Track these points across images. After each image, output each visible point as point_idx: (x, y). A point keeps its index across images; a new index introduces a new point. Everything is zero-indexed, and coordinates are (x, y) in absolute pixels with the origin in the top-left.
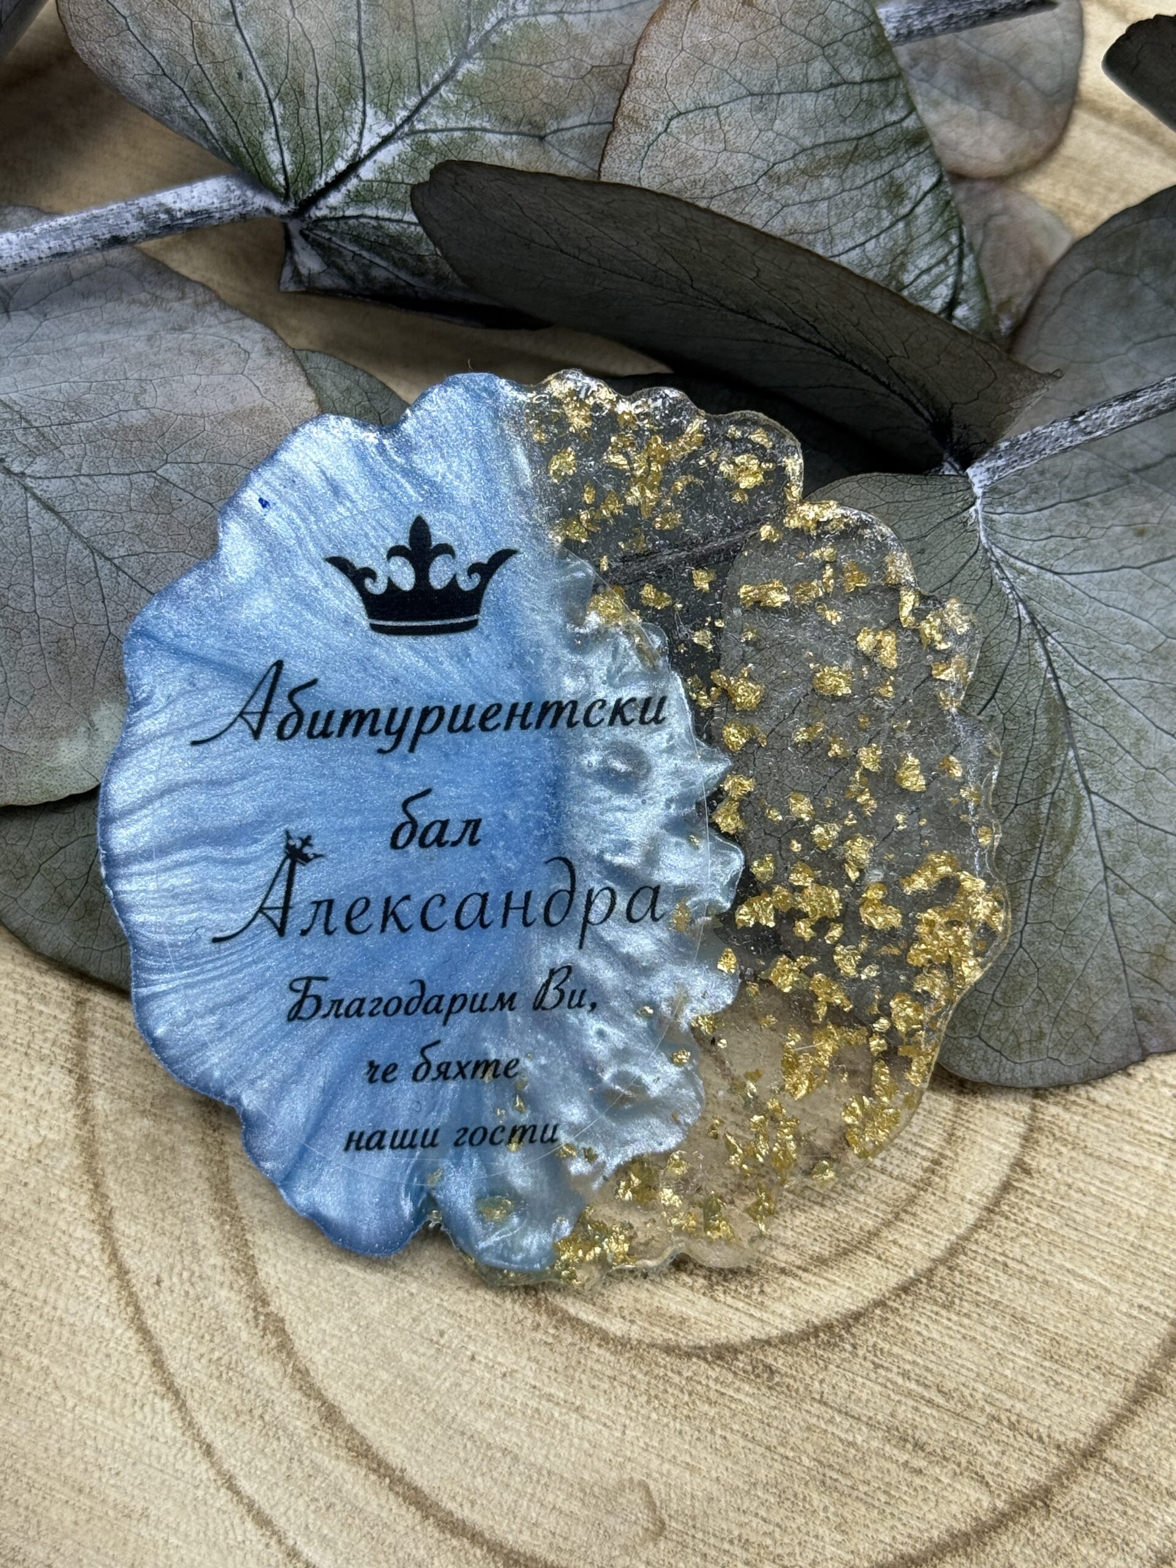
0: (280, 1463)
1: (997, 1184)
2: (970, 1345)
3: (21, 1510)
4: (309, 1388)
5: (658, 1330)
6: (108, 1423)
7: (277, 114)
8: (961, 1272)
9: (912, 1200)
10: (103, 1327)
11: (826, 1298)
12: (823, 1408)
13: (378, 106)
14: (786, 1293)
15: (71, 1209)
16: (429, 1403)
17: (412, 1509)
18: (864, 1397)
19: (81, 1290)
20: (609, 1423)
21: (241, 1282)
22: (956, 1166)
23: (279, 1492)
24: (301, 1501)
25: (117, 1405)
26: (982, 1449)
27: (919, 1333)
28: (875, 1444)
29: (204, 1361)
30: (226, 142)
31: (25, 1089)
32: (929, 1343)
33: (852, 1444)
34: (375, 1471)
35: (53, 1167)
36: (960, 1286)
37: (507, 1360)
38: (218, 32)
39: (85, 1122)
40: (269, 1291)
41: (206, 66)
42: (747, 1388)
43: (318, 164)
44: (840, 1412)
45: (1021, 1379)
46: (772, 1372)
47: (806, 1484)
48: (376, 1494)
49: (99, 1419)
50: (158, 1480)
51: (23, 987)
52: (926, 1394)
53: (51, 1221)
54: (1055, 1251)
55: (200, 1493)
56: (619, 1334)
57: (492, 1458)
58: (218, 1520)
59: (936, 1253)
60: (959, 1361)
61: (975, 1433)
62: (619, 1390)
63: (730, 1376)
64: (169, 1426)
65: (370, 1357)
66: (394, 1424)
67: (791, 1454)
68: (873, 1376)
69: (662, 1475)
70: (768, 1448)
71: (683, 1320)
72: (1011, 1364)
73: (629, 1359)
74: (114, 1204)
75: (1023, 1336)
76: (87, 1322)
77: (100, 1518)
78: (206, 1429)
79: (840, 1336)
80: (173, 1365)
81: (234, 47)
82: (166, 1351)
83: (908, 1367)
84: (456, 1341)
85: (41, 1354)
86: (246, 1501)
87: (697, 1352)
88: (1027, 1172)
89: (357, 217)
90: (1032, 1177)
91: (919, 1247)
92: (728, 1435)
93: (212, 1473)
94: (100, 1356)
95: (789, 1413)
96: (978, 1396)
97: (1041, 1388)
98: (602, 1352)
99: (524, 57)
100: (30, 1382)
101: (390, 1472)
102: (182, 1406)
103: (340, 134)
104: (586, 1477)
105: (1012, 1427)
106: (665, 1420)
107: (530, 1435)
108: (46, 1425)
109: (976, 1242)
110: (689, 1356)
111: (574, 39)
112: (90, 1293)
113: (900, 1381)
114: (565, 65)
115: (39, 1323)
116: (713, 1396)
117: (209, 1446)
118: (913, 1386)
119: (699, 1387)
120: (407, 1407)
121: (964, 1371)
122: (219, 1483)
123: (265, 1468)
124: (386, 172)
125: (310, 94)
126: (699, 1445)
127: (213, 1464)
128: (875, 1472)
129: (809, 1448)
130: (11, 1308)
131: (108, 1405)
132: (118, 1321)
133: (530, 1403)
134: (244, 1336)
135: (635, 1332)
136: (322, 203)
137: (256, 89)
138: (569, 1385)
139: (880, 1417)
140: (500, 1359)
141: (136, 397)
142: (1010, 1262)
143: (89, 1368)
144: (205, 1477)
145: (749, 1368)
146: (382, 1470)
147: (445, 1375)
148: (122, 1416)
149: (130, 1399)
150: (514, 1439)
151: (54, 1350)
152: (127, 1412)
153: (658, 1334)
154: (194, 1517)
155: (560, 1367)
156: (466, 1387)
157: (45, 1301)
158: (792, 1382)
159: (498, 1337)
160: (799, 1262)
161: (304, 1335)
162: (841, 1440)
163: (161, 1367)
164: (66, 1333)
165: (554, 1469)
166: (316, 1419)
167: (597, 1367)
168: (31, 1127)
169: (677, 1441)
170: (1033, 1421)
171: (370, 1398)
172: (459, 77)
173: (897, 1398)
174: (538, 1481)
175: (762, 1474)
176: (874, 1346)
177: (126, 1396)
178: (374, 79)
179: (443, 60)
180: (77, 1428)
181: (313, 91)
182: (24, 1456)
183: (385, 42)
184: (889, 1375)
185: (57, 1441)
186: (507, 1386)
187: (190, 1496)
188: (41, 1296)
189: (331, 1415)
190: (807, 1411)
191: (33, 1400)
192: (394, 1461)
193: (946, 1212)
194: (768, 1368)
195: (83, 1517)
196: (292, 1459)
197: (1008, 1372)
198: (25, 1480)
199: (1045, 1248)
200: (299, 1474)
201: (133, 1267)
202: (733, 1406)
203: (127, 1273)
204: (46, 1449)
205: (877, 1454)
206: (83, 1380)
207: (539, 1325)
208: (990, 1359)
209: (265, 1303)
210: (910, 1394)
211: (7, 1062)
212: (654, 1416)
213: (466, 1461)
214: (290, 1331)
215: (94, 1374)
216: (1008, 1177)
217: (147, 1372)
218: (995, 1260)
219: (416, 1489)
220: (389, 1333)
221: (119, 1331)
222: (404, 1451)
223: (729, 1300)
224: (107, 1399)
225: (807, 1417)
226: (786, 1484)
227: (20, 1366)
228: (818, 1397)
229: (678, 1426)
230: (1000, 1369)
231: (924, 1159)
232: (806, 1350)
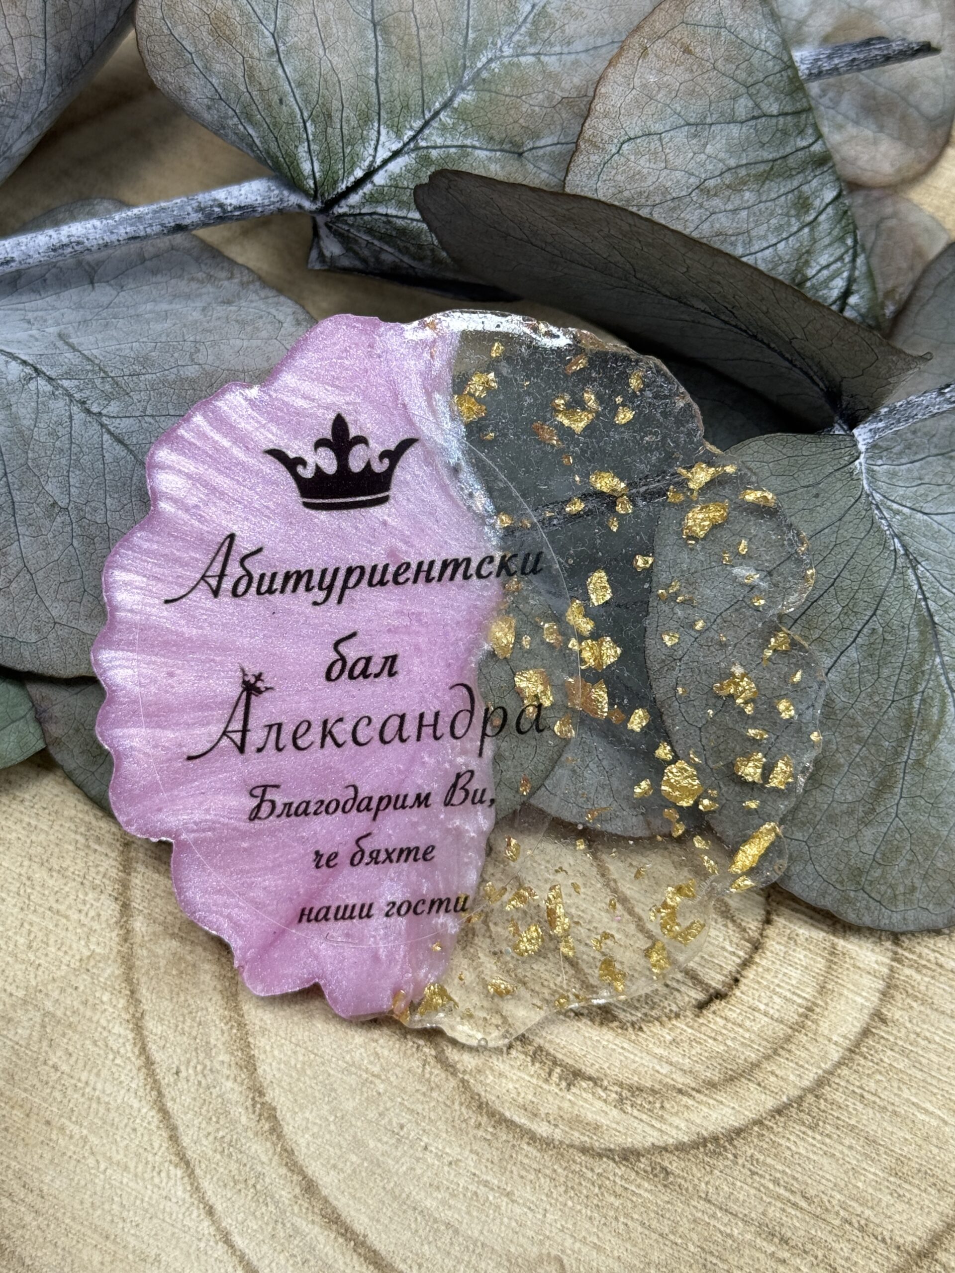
0: (267, 1224)
1: (858, 1030)
2: (830, 1160)
3: (59, 1251)
4: (292, 1164)
5: (577, 1134)
6: (132, 1184)
7: (309, 132)
8: (826, 1100)
9: (788, 1039)
10: (131, 1107)
11: (714, 1115)
12: (708, 1205)
13: (390, 127)
14: (682, 1109)
15: (111, 1010)
16: (388, 1182)
17: (371, 1267)
18: (741, 1198)
19: (116, 1076)
20: (533, 1207)
21: (243, 1076)
22: (826, 1013)
23: (265, 1248)
24: (282, 1256)
25: (140, 1169)
26: (836, 1246)
27: (788, 1148)
28: (748, 1236)
29: (211, 1138)
30: (268, 153)
31: (80, 911)
32: (797, 1156)
33: (730, 1236)
34: (342, 1235)
35: (99, 975)
36: (824, 1111)
37: (454, 1152)
38: (264, 66)
39: (126, 940)
40: (265, 1085)
41: (254, 93)
42: (646, 1185)
43: (341, 172)
44: (721, 1209)
45: (870, 1190)
46: (667, 1173)
47: (691, 1266)
48: (343, 1254)
49: (125, 1180)
50: (169, 1233)
51: (82, 829)
52: (792, 1198)
53: (95, 1019)
54: (904, 1087)
55: (202, 1245)
56: (545, 1135)
57: (437, 1230)
58: (215, 1268)
59: (806, 1083)
60: (821, 1173)
61: (830, 1232)
62: (542, 1180)
63: (633, 1175)
64: (181, 1191)
65: (344, 1144)
66: (360, 1198)
67: (679, 1241)
68: (749, 1181)
69: (574, 1251)
70: (661, 1235)
71: (597, 1127)
72: (863, 1178)
73: (552, 1156)
74: (145, 1007)
75: (874, 1155)
76: (119, 1101)
77: (122, 1261)
78: (209, 1193)
79: (724, 1147)
80: (186, 1141)
81: (277, 78)
82: (181, 1129)
83: (778, 1175)
84: (413, 1134)
85: (81, 1126)
86: (238, 1253)
87: (607, 1154)
88: (884, 1021)
89: (371, 214)
90: (887, 1026)
91: (792, 1077)
92: (630, 1223)
93: (212, 1230)
94: (128, 1129)
95: (680, 1207)
96: (835, 1202)
97: (887, 1199)
98: (530, 1149)
99: (507, 90)
100: (71, 1147)
101: (355, 1237)
102: (191, 1174)
103: (359, 148)
104: (513, 1250)
105: (861, 1229)
106: (579, 1207)
107: (469, 1213)
108: (83, 1183)
109: (839, 1076)
110: (600, 1156)
111: (548, 75)
112: (122, 1078)
113: (771, 1186)
114: (541, 96)
115: (82, 1100)
116: (618, 1190)
117: (211, 1207)
118: (781, 1191)
119: (607, 1182)
120: (371, 1185)
121: (824, 1181)
122: (218, 1237)
123: (255, 1227)
124: (395, 179)
125: (336, 116)
126: (605, 1230)
127: (213, 1222)
128: (747, 1260)
129: (695, 1237)
130: (60, 1087)
131: (132, 1170)
132: (144, 1102)
133: (470, 1187)
134: (244, 1120)
135: (558, 1135)
136: (343, 203)
137: (293, 112)
138: (503, 1174)
139: (753, 1215)
140: (447, 1150)
141: (191, 354)
142: (865, 1094)
143: (119, 1139)
144: (206, 1232)
145: (649, 1169)
146: (349, 1235)
147: (403, 1160)
148: (143, 1179)
149: (150, 1166)
150: (456, 1216)
151: (92, 1123)
152: (147, 1176)
153: (577, 1137)
154: (196, 1264)
155: (496, 1160)
156: (419, 1171)
157: (87, 1083)
158: (683, 1182)
159: (447, 1132)
160: (693, 1085)
161: (291, 1122)
162: (721, 1232)
163: (176, 1141)
164: (102, 1110)
165: (487, 1242)
166: (297, 1190)
167: (526, 1161)
168: (83, 942)
169: (588, 1225)
170: (878, 1226)
171: (342, 1175)
172: (455, 105)
173: (768, 1200)
174: (474, 1251)
175: (655, 1256)
176: (752, 1156)
177: (147, 1163)
178: (388, 105)
179: (442, 91)
180: (107, 1186)
181: (339, 114)
182: (64, 1207)
183: (397, 76)
184: (762, 1181)
185: (91, 1196)
186: (453, 1173)
187: (194, 1247)
188: (83, 1078)
189: (310, 1188)
190: (695, 1207)
191: (73, 1162)
192: (359, 1228)
193: (815, 1050)
194: (664, 1169)
195: (108, 1259)
196: (276, 1221)
197: (860, 1184)
198: (63, 1226)
199: (895, 1084)
200: (282, 1234)
201: (158, 1060)
202: (634, 1199)
203: (152, 1064)
204: (82, 1203)
205: (750, 1245)
206: (114, 1148)
207: (480, 1124)
208: (846, 1172)
209: (262, 1094)
210: (778, 1197)
211: (67, 889)
212: (570, 1203)
213: (417, 1231)
214: (280, 1118)
215: (123, 1144)
216: (868, 1024)
217: (165, 1145)
218: (853, 1092)
219: (374, 1251)
220: (359, 1124)
221: (144, 1110)
222: (367, 1220)
223: (636, 1113)
224: (132, 1165)
225: (694, 1211)
226: (675, 1265)
227: (64, 1134)
228: (703, 1195)
229: (589, 1213)
230: (853, 1181)
231: (800, 1006)
232: (695, 1156)
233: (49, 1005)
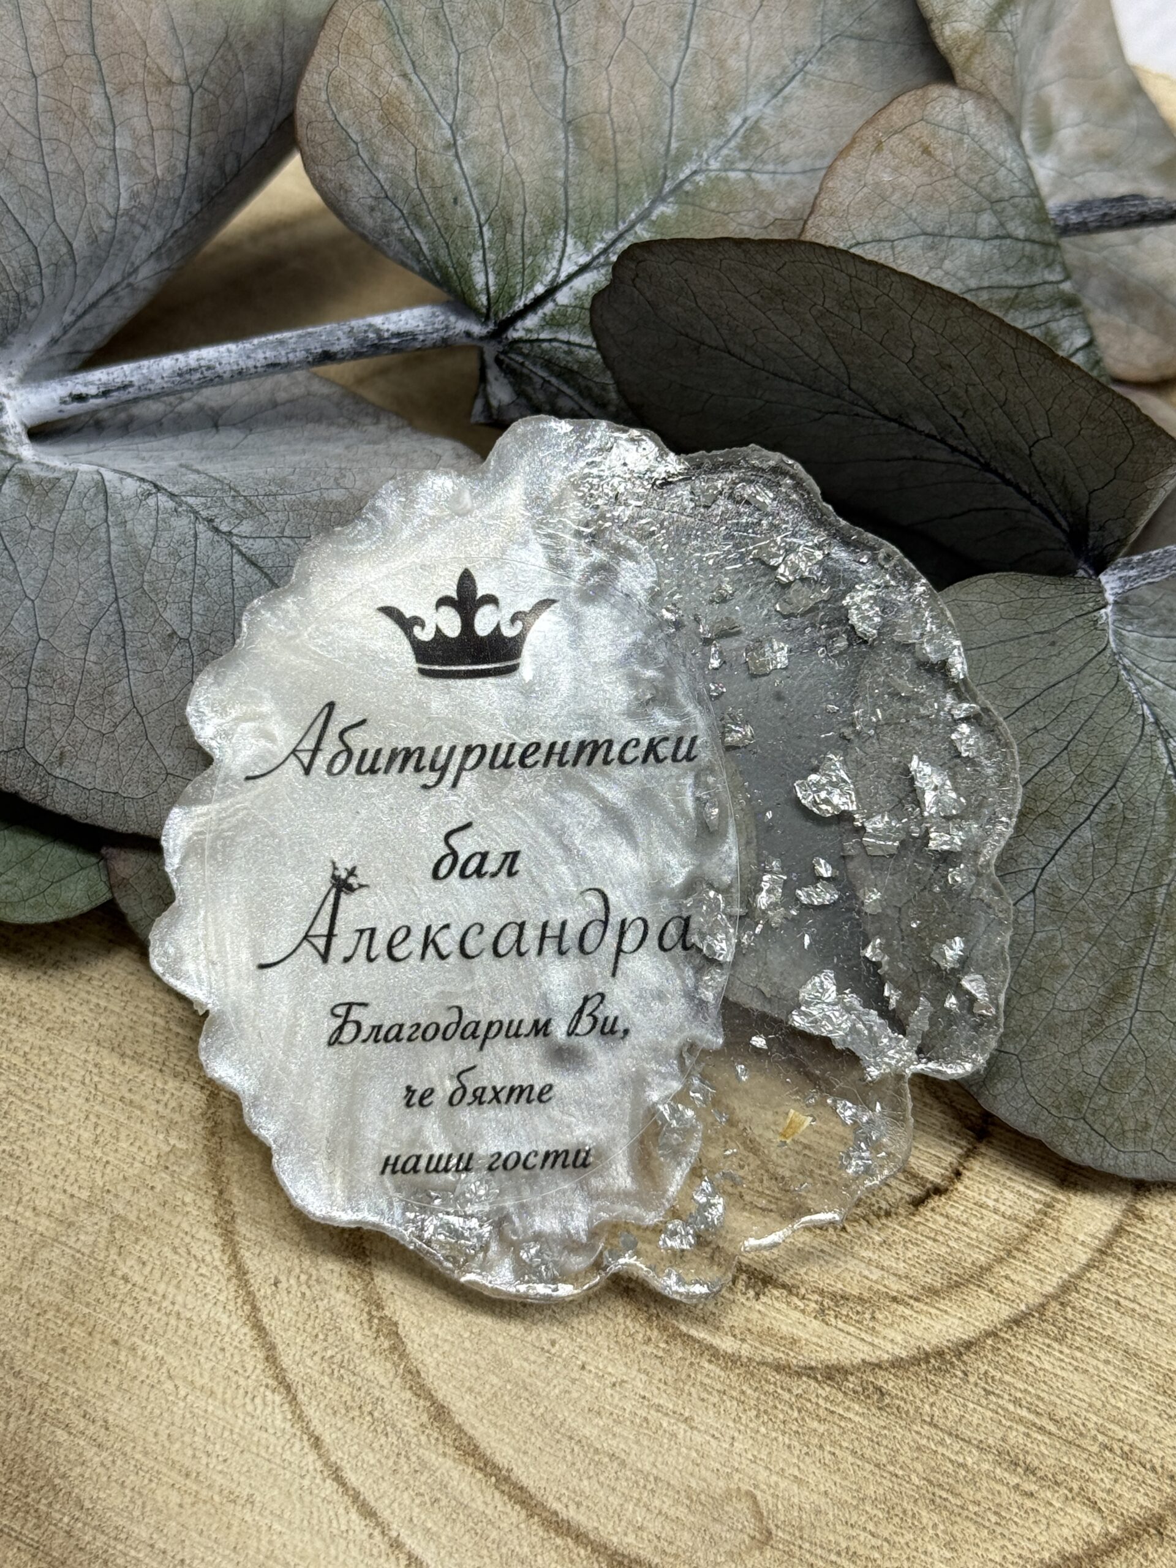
0: (387, 1457)
1: (1109, 1228)
2: (1082, 1377)
4: (418, 1387)
5: (768, 1350)
6: (220, 1413)
7: (486, 237)
8: (1073, 1308)
9: (1024, 1239)
10: (219, 1324)
11: (938, 1327)
12: (933, 1431)
13: (578, 237)
14: (897, 1320)
15: (195, 1213)
16: (538, 1407)
17: (518, 1507)
18: (975, 1422)
19: (200, 1287)
20: (717, 1435)
21: (357, 1287)
22: (1069, 1209)
23: (384, 1486)
24: (406, 1495)
25: (228, 1396)
26: (1094, 1476)
27: (1030, 1363)
28: (985, 1466)
29: (317, 1358)
30: (436, 262)
31: (158, 1102)
32: (1041, 1373)
33: (963, 1466)
34: (481, 1469)
35: (180, 1174)
36: (1072, 1321)
37: (618, 1371)
38: (438, 162)
39: (213, 1134)
40: (384, 1296)
41: (426, 190)
42: (857, 1407)
43: (519, 287)
44: (950, 1434)
45: (1134, 1411)
46: (882, 1394)
47: (916, 1501)
48: (482, 1491)
49: (210, 1408)
50: (265, 1469)
51: (162, 1011)
52: (1037, 1421)
53: (175, 1223)
54: (1168, 1293)
55: (306, 1482)
56: (729, 1351)
57: (599, 1463)
58: (323, 1510)
59: (1049, 1290)
60: (1072, 1392)
61: (1086, 1460)
62: (728, 1404)
63: (840, 1396)
64: (278, 1416)
65: (482, 1364)
66: (503, 1426)
67: (900, 1473)
68: (984, 1402)
69: (769, 1486)
70: (877, 1466)
71: (794, 1342)
72: (1123, 1397)
73: (739, 1375)
74: (237, 1209)
75: (1136, 1371)
76: (204, 1317)
77: (205, 1502)
78: (315, 1422)
79: (951, 1363)
80: (286, 1361)
81: (453, 174)
82: (280, 1348)
83: (1019, 1395)
84: (567, 1352)
85: (156, 1345)
86: (351, 1492)
87: (808, 1371)
88: (1140, 1218)
89: (550, 341)
90: (1144, 1223)
91: (1031, 1283)
92: (837, 1452)
93: (319, 1464)
94: (215, 1349)
95: (899, 1433)
96: (1090, 1425)
97: (1154, 1421)
98: (712, 1367)
99: (713, 205)
100: (144, 1370)
101: (496, 1471)
102: (293, 1400)
103: (541, 260)
104: (694, 1485)
105: (1125, 1456)
106: (774, 1434)
107: (637, 1442)
108: (157, 1412)
109: (1089, 1280)
110: (799, 1375)
111: (759, 193)
112: (208, 1290)
113: (1011, 1407)
114: (751, 216)
115: (157, 1316)
116: (821, 1412)
117: (317, 1439)
118: (1024, 1413)
119: (809, 1405)
120: (516, 1410)
121: (1076, 1401)
122: (326, 1474)
123: (372, 1462)
124: (580, 298)
125: (517, 225)
126: (808, 1460)
127: (320, 1456)
128: (985, 1493)
129: (919, 1467)
130: (130, 1301)
131: (219, 1396)
132: (234, 1317)
133: (639, 1412)
134: (358, 1337)
135: (745, 1350)
136: (519, 324)
137: (469, 213)
138: (678, 1397)
139: (991, 1441)
140: (610, 1369)
142: (1122, 1301)
143: (203, 1360)
144: (311, 1468)
145: (860, 1389)
146: (488, 1469)
147: (555, 1382)
148: (233, 1407)
149: (241, 1391)
150: (622, 1446)
151: (170, 1342)
152: (238, 1402)
153: (768, 1353)
154: (298, 1506)
155: (670, 1380)
156: (575, 1395)
157: (164, 1296)
158: (902, 1404)
159: (609, 1348)
160: (910, 1292)
161: (417, 1340)
162: (951, 1461)
163: (274, 1363)
164: (183, 1326)
165: (661, 1475)
166: (425, 1418)
167: (707, 1381)
168: (161, 1137)
169: (786, 1455)
170: (1145, 1452)
171: (480, 1400)
172: (654, 217)
173: (1009, 1424)
174: (645, 1487)
175: (870, 1490)
176: (986, 1373)
177: (238, 1387)
178: (577, 213)
179: (640, 201)
180: (188, 1416)
181: (520, 219)
182: (133, 1441)
183: (589, 181)
184: (1000, 1402)
185: (167, 1428)
186: (617, 1397)
187: (296, 1486)
188: (160, 1292)
189: (440, 1414)
190: (918, 1433)
191: (145, 1388)
192: (500, 1460)
193: (1059, 1252)
194: (879, 1389)
195: (188, 1500)
196: (399, 1454)
197: (1120, 1404)
199: (1158, 1289)
200: (405, 1469)
201: (252, 1269)
202: (843, 1424)
203: (245, 1274)
204: (156, 1434)
205: (988, 1476)
206: (197, 1371)
207: (650, 1339)
208: (1102, 1391)
209: (380, 1307)
210: (1021, 1420)
211: (142, 1077)
212: (763, 1430)
213: (574, 1464)
214: (403, 1335)
215: (209, 1365)
216: (1120, 1221)
217: (260, 1367)
218: (1107, 1298)
219: (521, 1488)
220: (500, 1340)
221: (234, 1327)
222: (511, 1452)
223: (840, 1324)
224: (219, 1391)
225: (917, 1437)
226: (895, 1500)
227: (135, 1356)
228: (928, 1419)
229: (787, 1441)
230: (1112, 1400)
231: (1036, 1201)
232: (916, 1374)
233: (119, 1207)
